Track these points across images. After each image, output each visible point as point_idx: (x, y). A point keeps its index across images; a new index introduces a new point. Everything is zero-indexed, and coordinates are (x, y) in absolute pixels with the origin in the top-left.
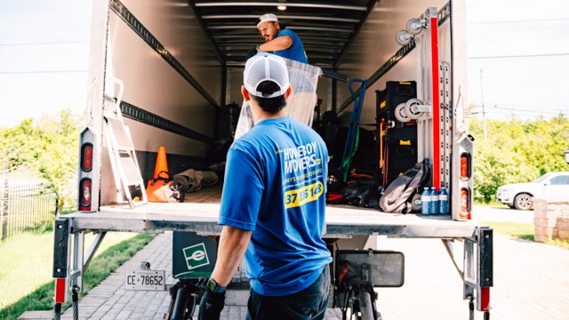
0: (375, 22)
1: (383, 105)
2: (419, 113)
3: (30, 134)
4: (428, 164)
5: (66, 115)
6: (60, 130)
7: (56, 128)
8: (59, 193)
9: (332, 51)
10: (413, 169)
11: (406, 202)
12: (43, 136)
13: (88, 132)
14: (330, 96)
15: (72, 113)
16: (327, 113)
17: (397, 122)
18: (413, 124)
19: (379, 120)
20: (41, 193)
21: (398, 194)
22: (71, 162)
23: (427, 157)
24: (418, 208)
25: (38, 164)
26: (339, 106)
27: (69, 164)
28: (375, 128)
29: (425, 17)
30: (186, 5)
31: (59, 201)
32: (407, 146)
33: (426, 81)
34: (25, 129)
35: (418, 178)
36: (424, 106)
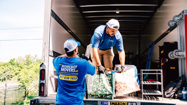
0: (157, 17)
1: (162, 52)
2: (179, 55)
3: (14, 65)
4: (184, 77)
5: (28, 57)
6: (26, 63)
7: (24, 62)
8: (27, 89)
9: (138, 29)
10: (177, 79)
11: (174, 94)
12: (19, 65)
13: (43, 65)
14: (138, 48)
15: (31, 56)
16: (136, 55)
17: (169, 59)
18: (176, 60)
19: (160, 58)
20: (19, 89)
21: (171, 90)
22: (32, 76)
23: (183, 74)
24: (181, 96)
25: (16, 77)
26: (141, 52)
27: (31, 77)
28: (159, 62)
29: (181, 14)
30: (79, 12)
31: (27, 92)
32: (174, 69)
33: (182, 42)
34: (12, 63)
35: (180, 83)
36: (182, 53)
